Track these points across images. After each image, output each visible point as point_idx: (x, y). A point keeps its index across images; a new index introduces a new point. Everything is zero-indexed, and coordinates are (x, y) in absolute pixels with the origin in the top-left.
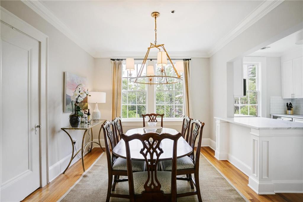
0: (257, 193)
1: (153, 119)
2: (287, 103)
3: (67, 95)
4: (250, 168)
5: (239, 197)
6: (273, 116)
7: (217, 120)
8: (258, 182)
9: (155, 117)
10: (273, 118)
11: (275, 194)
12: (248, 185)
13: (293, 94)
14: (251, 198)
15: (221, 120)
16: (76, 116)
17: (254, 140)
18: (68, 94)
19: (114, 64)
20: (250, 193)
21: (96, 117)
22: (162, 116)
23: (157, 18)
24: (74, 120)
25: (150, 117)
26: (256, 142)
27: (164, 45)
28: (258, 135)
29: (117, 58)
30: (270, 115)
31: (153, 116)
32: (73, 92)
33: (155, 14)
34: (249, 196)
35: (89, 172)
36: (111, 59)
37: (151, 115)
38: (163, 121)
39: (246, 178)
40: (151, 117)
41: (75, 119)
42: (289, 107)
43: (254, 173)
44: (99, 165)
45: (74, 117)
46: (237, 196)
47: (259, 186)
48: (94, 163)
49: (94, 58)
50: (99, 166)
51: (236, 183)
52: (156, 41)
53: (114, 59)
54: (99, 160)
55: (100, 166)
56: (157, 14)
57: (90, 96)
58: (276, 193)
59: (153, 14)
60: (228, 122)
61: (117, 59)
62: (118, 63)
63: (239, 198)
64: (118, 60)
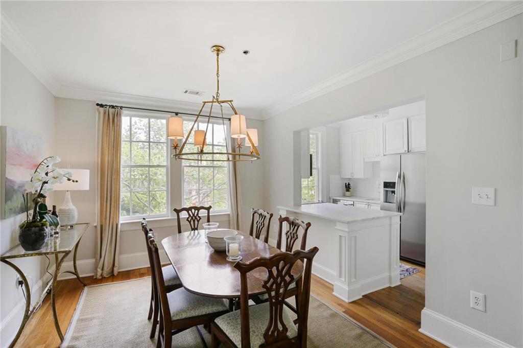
0: (347, 301)
1: (194, 215)
2: (346, 184)
3: (6, 178)
4: (335, 273)
5: (332, 312)
6: (333, 200)
7: (281, 210)
8: (346, 288)
9: (196, 211)
10: (333, 203)
11: (361, 297)
12: (334, 293)
13: (352, 173)
14: (344, 310)
15: (287, 211)
16: (38, 226)
17: (340, 236)
18: (8, 178)
19: (105, 113)
20: (340, 304)
21: (68, 218)
22: (208, 209)
23: (220, 55)
24: (33, 235)
25: (188, 213)
26: (343, 239)
27: (232, 101)
28: (347, 230)
29: (111, 104)
30: (330, 198)
31: (193, 210)
32: (31, 175)
33: (218, 49)
34: (340, 308)
35: (75, 338)
36: (98, 105)
37: (191, 209)
38: (210, 214)
39: (330, 286)
40: (190, 212)
41: (35, 233)
42: (348, 187)
43: (340, 276)
44: (90, 316)
45: (33, 228)
46: (329, 312)
47: (348, 292)
48: (77, 316)
49: (55, 97)
50: (91, 319)
51: (321, 295)
52: (218, 93)
53: (104, 104)
54: (83, 306)
55: (94, 318)
56: (221, 49)
57: (77, 181)
58: (363, 296)
59: (215, 48)
60: (295, 213)
61: (110, 106)
62: (112, 114)
63: (333, 314)
64: (113, 107)
